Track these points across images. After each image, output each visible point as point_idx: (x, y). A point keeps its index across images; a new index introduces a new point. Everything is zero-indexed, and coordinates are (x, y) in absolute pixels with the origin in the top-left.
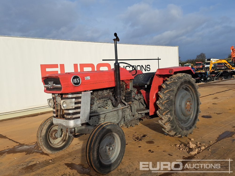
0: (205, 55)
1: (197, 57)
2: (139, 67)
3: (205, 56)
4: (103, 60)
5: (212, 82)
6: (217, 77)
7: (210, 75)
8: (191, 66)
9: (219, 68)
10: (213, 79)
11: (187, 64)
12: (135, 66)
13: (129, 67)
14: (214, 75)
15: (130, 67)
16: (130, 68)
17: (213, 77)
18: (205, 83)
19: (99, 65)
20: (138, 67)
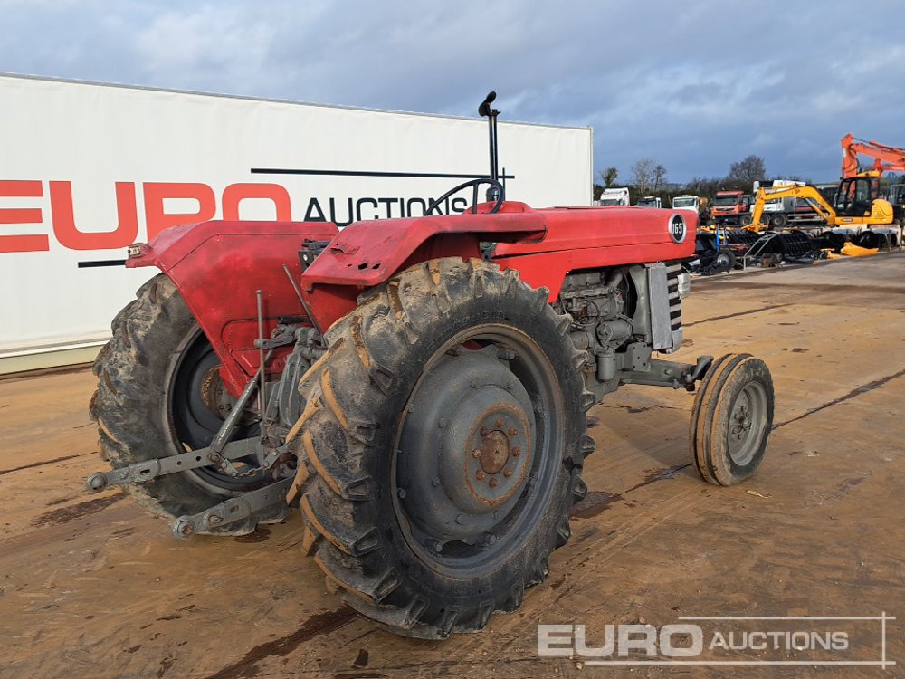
0: (761, 165)
1: (733, 169)
2: (420, 204)
3: (763, 168)
4: (254, 171)
5: (733, 272)
6: (752, 253)
7: (727, 246)
8: (700, 207)
9: (803, 217)
10: (738, 260)
11: (685, 196)
12: (402, 200)
13: (371, 204)
14: (741, 246)
15: (379, 204)
16: (376, 206)
17: (737, 253)
18: (703, 275)
19: (236, 193)
20: (413, 204)
